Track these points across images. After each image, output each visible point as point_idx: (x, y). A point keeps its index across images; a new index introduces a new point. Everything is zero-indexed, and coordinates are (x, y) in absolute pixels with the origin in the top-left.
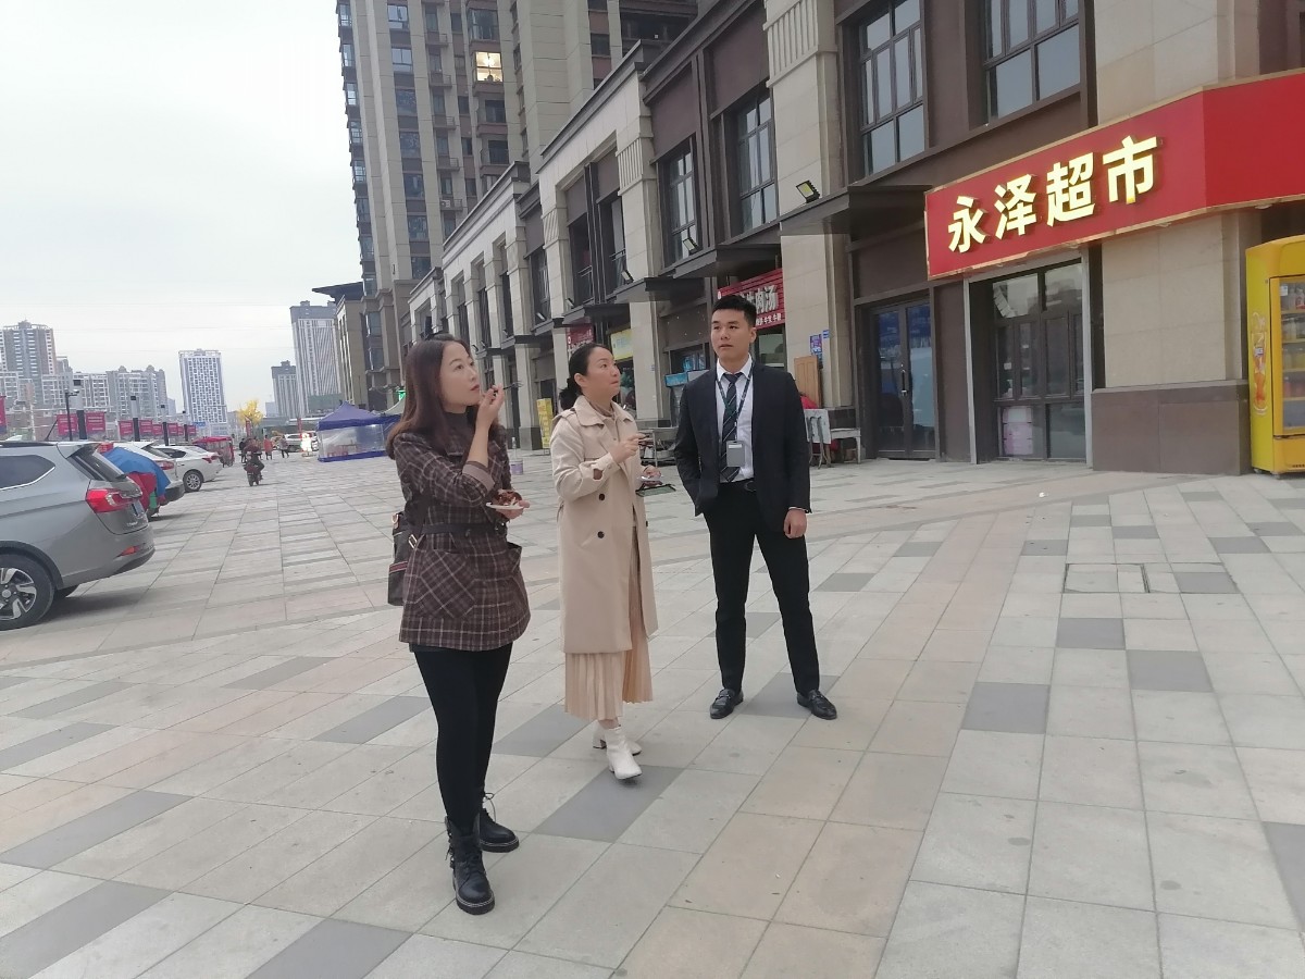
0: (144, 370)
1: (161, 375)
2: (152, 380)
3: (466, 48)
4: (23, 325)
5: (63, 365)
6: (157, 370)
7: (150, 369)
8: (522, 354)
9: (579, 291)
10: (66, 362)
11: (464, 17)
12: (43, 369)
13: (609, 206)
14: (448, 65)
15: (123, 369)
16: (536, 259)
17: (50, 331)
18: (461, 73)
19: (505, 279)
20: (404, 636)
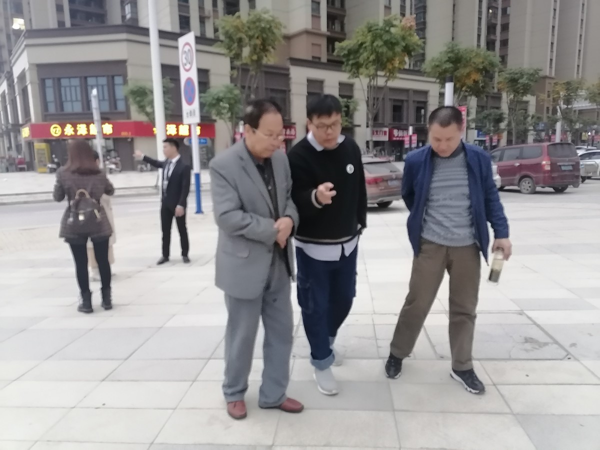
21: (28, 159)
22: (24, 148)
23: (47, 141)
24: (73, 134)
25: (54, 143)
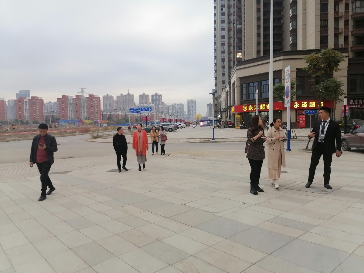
0: (179, 104)
1: (183, 105)
2: (181, 107)
3: (235, 52)
4: (156, 94)
5: (163, 103)
6: (182, 104)
7: (181, 104)
10: (164, 102)
11: (235, 47)
12: (159, 104)
14: (232, 56)
15: (175, 104)
17: (161, 95)
20: (247, 157)
21: (233, 122)
22: (232, 117)
23: (241, 114)
24: (252, 109)
25: (244, 114)
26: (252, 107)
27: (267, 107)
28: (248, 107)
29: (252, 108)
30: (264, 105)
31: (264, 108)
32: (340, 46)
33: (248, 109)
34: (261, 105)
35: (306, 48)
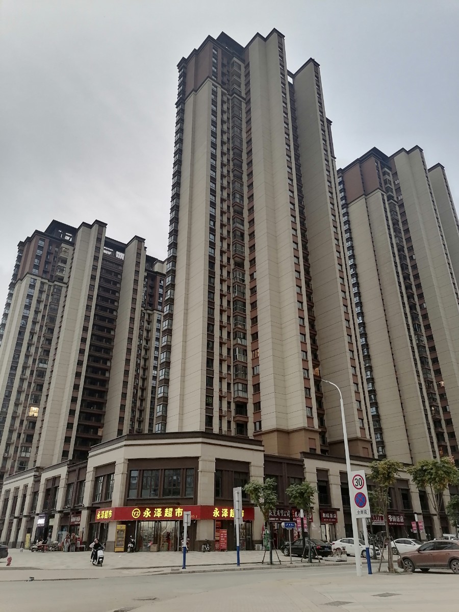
3: (28, 405)
8: (24, 520)
9: (45, 505)
11: (30, 396)
13: (56, 489)
14: (20, 409)
16: (35, 494)
18: (24, 413)
19: (25, 496)
24: (150, 516)
25: (129, 524)
26: (150, 512)
27: (176, 512)
28: (143, 510)
29: (150, 514)
30: (171, 509)
31: (170, 515)
32: (223, 433)
33: (142, 514)
34: (167, 510)
35: (182, 429)
